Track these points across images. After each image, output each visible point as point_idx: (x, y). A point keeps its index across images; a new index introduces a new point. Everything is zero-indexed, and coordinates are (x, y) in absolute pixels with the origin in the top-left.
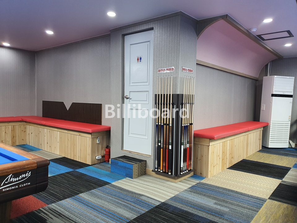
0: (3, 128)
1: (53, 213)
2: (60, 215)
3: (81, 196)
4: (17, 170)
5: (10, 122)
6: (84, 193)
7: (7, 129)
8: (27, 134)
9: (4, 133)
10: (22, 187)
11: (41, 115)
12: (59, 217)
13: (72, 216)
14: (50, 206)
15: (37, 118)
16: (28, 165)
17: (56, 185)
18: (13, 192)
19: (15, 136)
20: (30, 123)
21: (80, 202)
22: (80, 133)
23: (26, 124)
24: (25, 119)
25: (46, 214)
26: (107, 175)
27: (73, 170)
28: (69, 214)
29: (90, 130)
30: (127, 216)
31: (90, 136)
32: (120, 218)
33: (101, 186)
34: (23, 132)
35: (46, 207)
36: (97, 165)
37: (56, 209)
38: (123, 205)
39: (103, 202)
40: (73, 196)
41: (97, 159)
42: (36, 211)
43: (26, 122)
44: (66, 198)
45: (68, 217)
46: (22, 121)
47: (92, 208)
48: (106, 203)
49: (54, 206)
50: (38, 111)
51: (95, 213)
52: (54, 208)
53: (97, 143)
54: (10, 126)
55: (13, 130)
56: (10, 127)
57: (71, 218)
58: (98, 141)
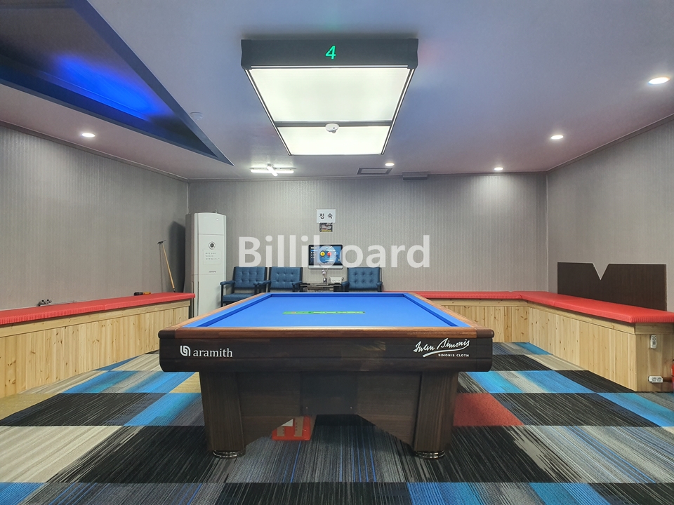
0: (492, 309)
1: (528, 435)
2: (536, 441)
3: (585, 429)
4: (452, 335)
5: (502, 300)
6: (594, 427)
7: (497, 311)
8: (530, 324)
9: (493, 317)
10: (459, 358)
11: (555, 289)
12: (535, 441)
13: (555, 446)
14: (528, 427)
15: (550, 295)
16: (466, 331)
17: (550, 406)
18: (448, 360)
19: (509, 325)
20: (533, 303)
21: (579, 435)
22: (613, 324)
23: (529, 305)
24: (525, 296)
25: (517, 434)
26: (661, 414)
27: (593, 392)
28: (552, 444)
29: (629, 318)
30: (657, 475)
31: (631, 330)
32: (639, 474)
33: (634, 426)
34: (523, 319)
35: (521, 427)
36: (650, 394)
37: (534, 433)
38: (662, 460)
39: (622, 446)
40: (571, 425)
41: (651, 382)
42: (505, 427)
43: (527, 301)
44: (556, 424)
45: (548, 445)
46: (521, 300)
47: (596, 447)
48: (629, 450)
49: (533, 429)
50: (549, 283)
51: (598, 456)
52: (532, 431)
53: (650, 348)
54: (502, 306)
55: (507, 315)
56: (502, 309)
57: (551, 449)
58: (652, 343)
